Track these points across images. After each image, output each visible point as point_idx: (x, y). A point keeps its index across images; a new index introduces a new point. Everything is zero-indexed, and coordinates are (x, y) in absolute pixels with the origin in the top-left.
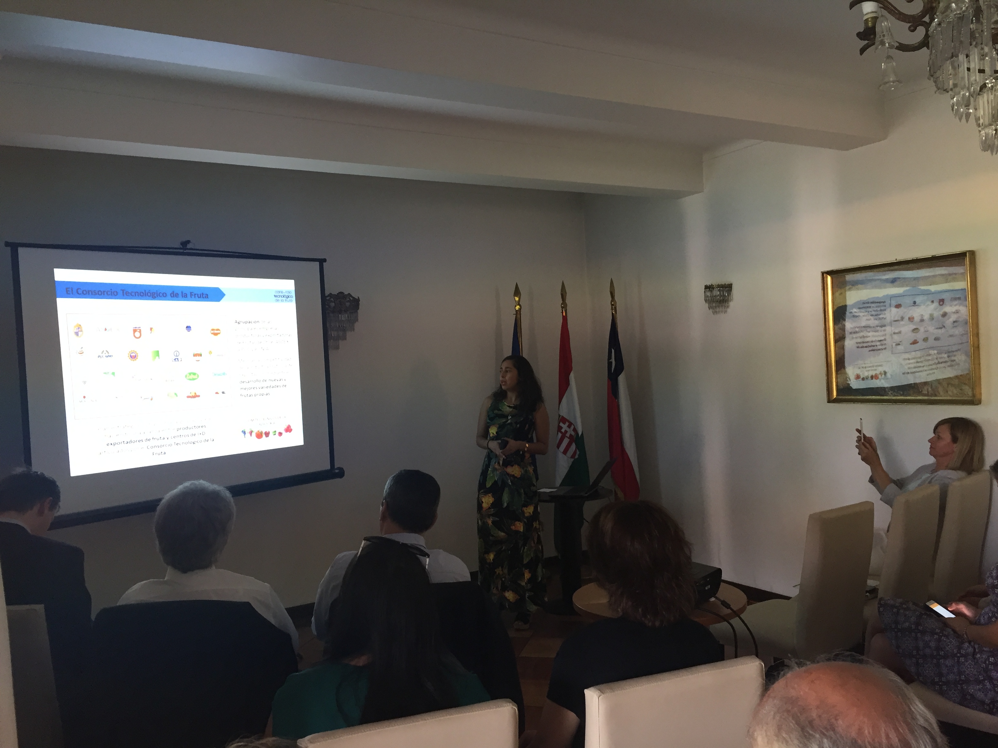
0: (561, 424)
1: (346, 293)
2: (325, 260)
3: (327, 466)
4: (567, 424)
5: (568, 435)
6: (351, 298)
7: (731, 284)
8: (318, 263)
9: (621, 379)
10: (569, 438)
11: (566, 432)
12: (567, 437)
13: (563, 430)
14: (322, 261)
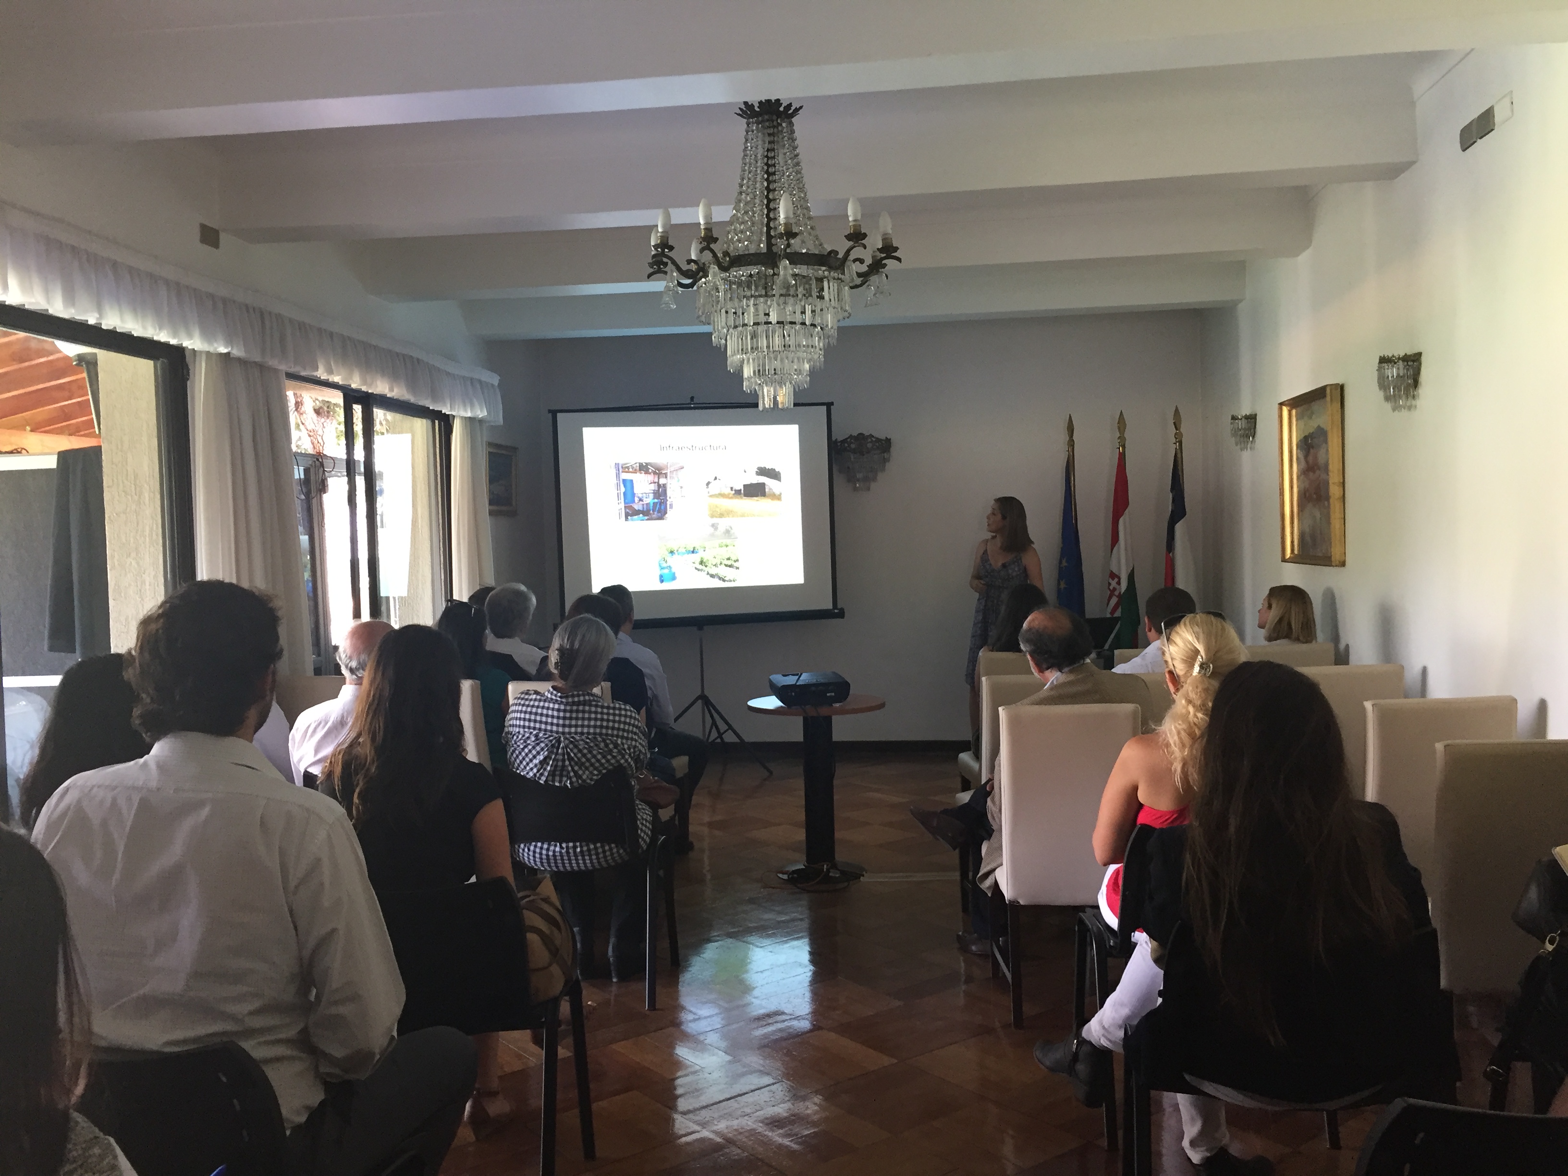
0: (1111, 581)
1: (867, 434)
2: (832, 404)
3: (830, 607)
4: (1116, 580)
5: (1117, 593)
6: (874, 439)
7: (1256, 415)
8: (825, 406)
9: (1179, 527)
10: (1117, 597)
11: (1115, 589)
12: (1115, 595)
13: (1111, 588)
14: (829, 405)
